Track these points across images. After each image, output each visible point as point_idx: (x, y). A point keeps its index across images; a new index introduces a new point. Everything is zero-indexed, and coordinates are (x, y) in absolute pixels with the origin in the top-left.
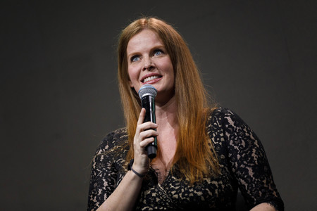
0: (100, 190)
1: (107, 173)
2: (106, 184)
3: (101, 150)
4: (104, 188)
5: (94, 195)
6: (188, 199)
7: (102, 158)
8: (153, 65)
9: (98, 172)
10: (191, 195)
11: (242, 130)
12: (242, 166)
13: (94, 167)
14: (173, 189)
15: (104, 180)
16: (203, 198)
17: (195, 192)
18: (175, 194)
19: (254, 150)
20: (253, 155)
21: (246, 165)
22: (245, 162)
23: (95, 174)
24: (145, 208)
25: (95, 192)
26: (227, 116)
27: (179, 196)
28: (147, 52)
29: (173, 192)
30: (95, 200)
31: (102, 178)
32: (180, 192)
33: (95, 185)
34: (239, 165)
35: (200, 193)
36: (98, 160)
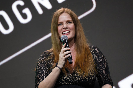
0: (42, 75)
1: (45, 68)
2: (45, 72)
3: (42, 59)
4: (44, 74)
5: (39, 76)
6: (82, 80)
7: (43, 62)
8: (67, 27)
9: (41, 68)
10: (84, 79)
11: (101, 55)
12: (101, 69)
13: (39, 65)
14: (77, 76)
15: (44, 71)
16: (88, 80)
17: (85, 78)
18: (77, 78)
19: (105, 63)
20: (105, 65)
21: (102, 69)
22: (102, 68)
23: (40, 68)
24: (64, 83)
25: (40, 75)
26: (96, 49)
27: (79, 79)
28: (65, 22)
29: (76, 77)
30: (40, 78)
31: (43, 70)
32: (80, 77)
33: (40, 72)
34: (100, 68)
35: (87, 78)
36: (41, 63)
